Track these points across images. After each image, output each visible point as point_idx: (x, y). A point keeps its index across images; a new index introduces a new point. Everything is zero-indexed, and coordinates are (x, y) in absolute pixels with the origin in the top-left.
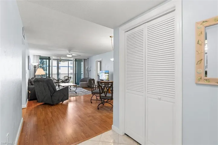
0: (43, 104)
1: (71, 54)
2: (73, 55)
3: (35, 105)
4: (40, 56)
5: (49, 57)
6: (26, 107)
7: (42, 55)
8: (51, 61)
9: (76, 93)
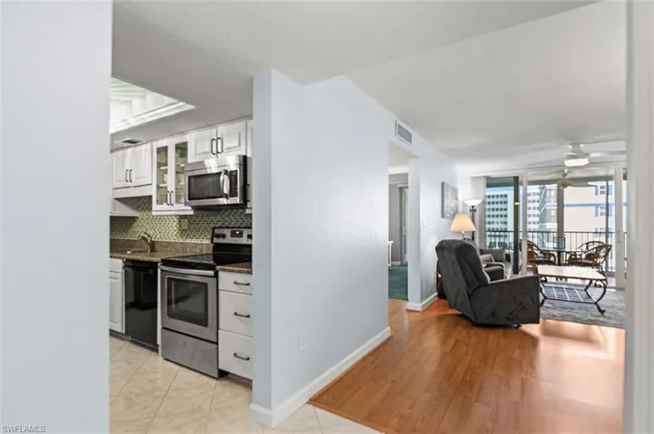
0: (459, 315)
1: (586, 155)
2: (593, 155)
3: (442, 311)
4: (488, 178)
5: (516, 178)
6: (420, 309)
7: (493, 175)
8: (521, 188)
9: (602, 312)
